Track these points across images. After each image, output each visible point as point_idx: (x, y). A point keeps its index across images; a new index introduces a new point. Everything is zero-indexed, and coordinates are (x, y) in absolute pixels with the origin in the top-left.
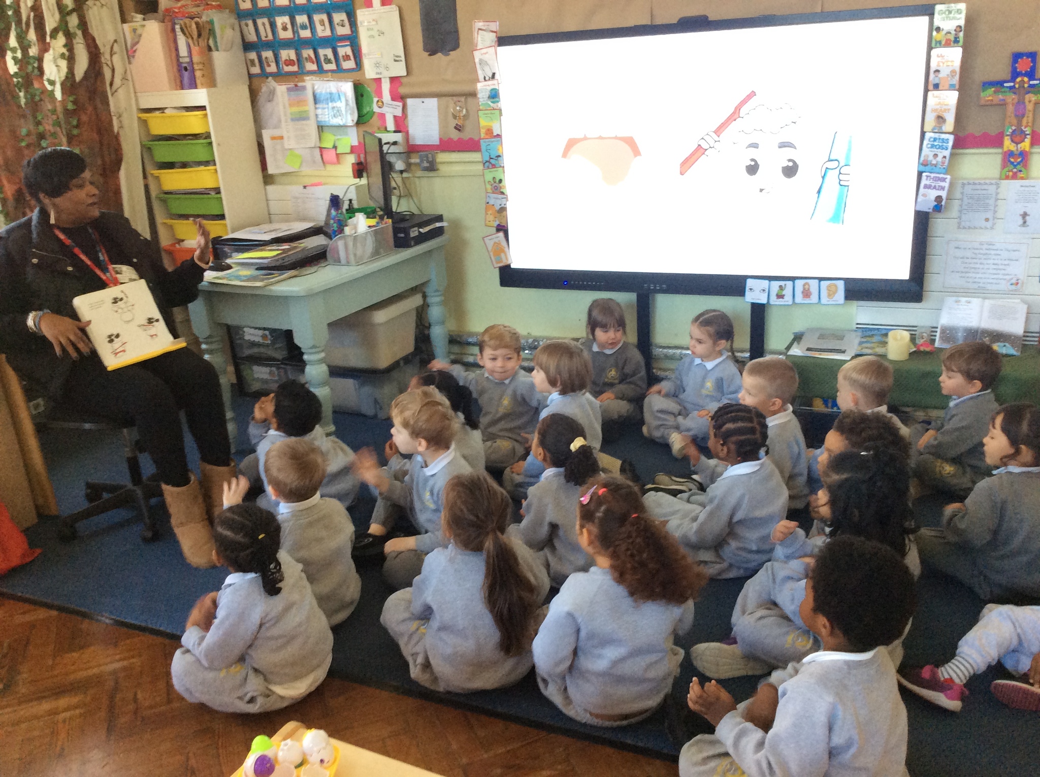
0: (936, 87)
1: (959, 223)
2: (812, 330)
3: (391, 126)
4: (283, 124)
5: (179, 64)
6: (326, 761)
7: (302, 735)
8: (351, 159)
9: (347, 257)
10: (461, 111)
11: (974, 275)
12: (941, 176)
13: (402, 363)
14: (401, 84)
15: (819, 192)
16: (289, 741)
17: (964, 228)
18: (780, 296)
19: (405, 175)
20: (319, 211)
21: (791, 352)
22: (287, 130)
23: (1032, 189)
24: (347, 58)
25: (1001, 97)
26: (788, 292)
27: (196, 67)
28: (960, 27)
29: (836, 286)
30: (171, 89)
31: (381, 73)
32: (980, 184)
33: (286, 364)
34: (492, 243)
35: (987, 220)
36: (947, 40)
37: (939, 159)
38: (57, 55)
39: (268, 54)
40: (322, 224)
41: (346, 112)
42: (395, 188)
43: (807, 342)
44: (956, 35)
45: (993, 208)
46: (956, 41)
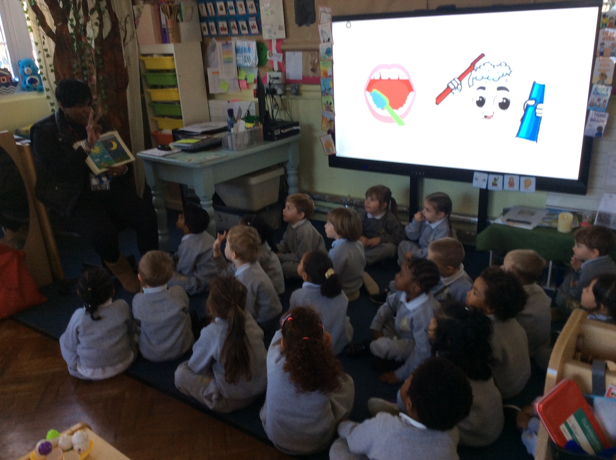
0: (602, 54)
2: (516, 207)
3: (276, 68)
4: (219, 65)
5: (161, 29)
8: (254, 87)
9: (232, 146)
10: (315, 60)
12: (602, 113)
13: (268, 208)
14: (283, 43)
18: (494, 184)
19: (283, 97)
22: (221, 68)
24: (254, 27)
26: (499, 183)
27: (169, 31)
29: (530, 181)
30: (156, 43)
31: (272, 37)
34: (325, 140)
36: (610, 24)
37: (602, 102)
38: (93, 23)
39: (212, 24)
41: (253, 59)
43: (509, 216)
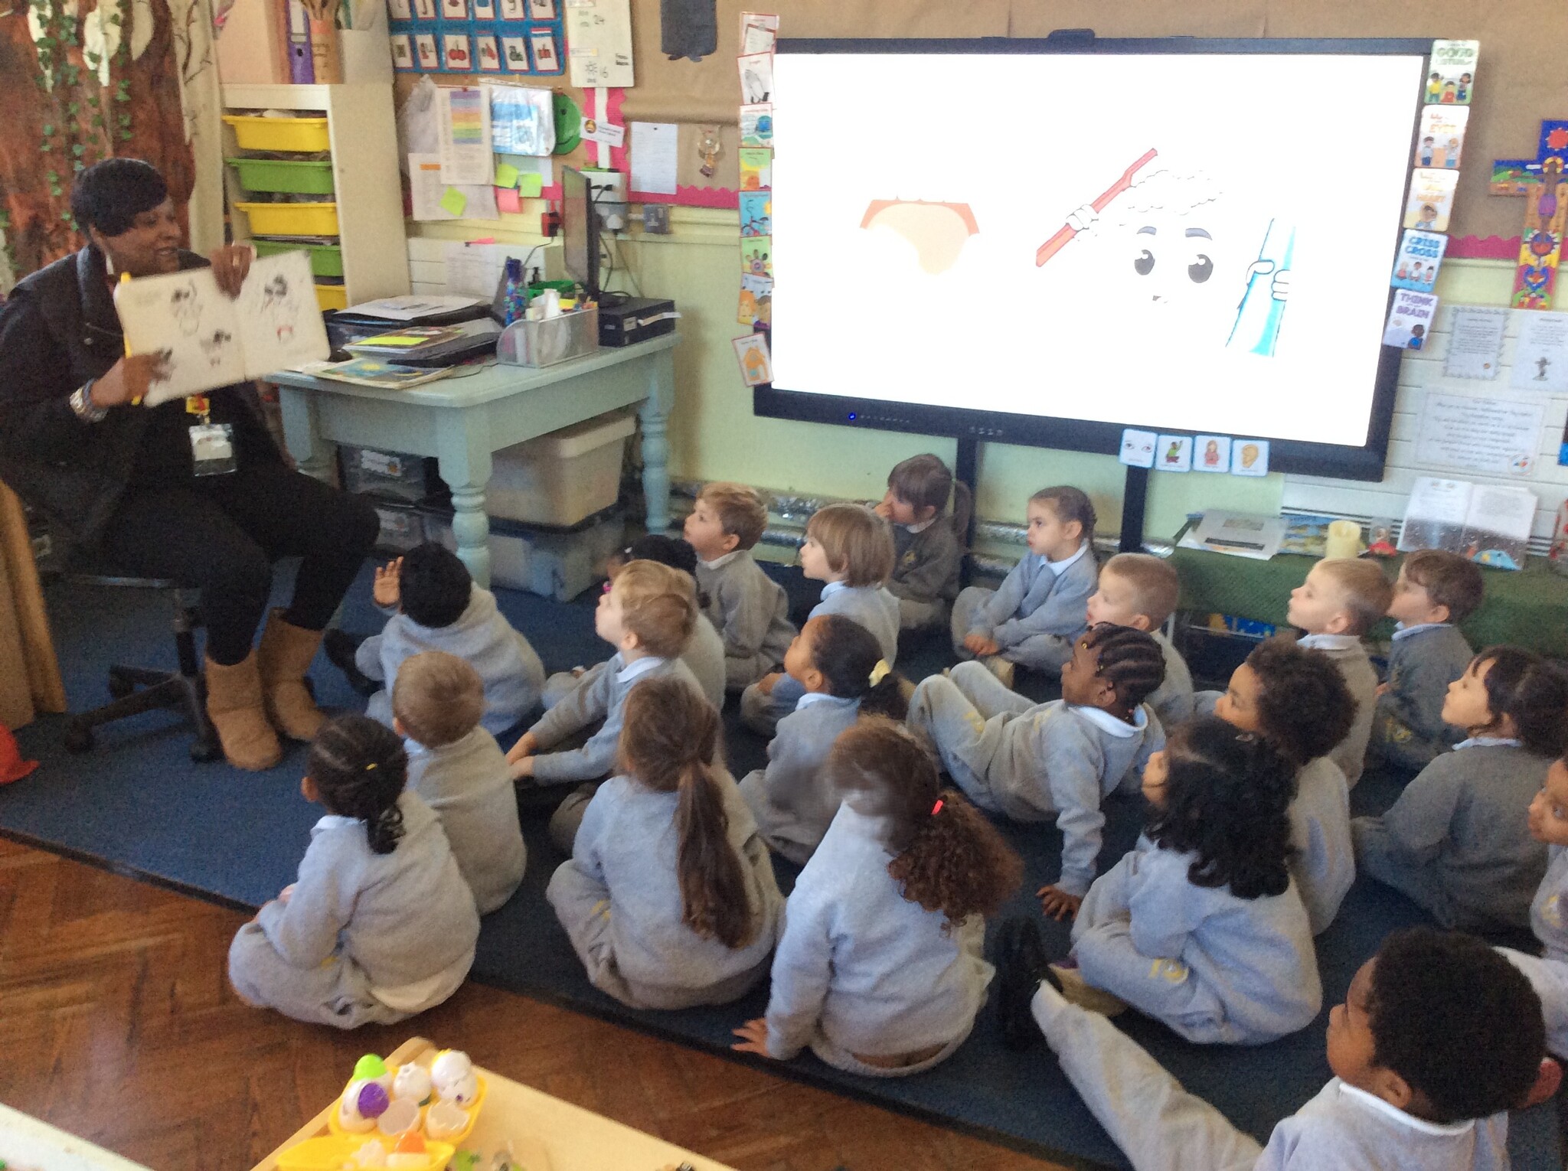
0: (1427, 162)
1: (1446, 368)
2: (1215, 512)
3: (604, 161)
4: (442, 146)
5: (290, 43)
6: (466, 1097)
7: (431, 1058)
8: (541, 207)
9: (528, 353)
10: (713, 147)
11: (1463, 447)
12: (1424, 296)
13: (598, 519)
14: (625, 99)
15: (1241, 307)
16: (412, 1066)
17: (1453, 376)
18: (1172, 459)
19: (621, 237)
20: (487, 282)
21: (1183, 543)
22: (446, 156)
23: (1558, 324)
24: (545, 53)
25: (1520, 184)
26: (1184, 454)
27: (315, 50)
28: (1468, 75)
29: (1257, 450)
30: (276, 82)
31: (594, 81)
32: (1480, 312)
33: (421, 509)
34: (747, 346)
35: (1487, 366)
36: (1448, 94)
37: (1424, 270)
38: (106, 17)
39: (426, 39)
40: (490, 301)
41: (538, 136)
42: (604, 256)
43: (1206, 530)
44: (1461, 86)
45: (1496, 348)
46: (1461, 96)
